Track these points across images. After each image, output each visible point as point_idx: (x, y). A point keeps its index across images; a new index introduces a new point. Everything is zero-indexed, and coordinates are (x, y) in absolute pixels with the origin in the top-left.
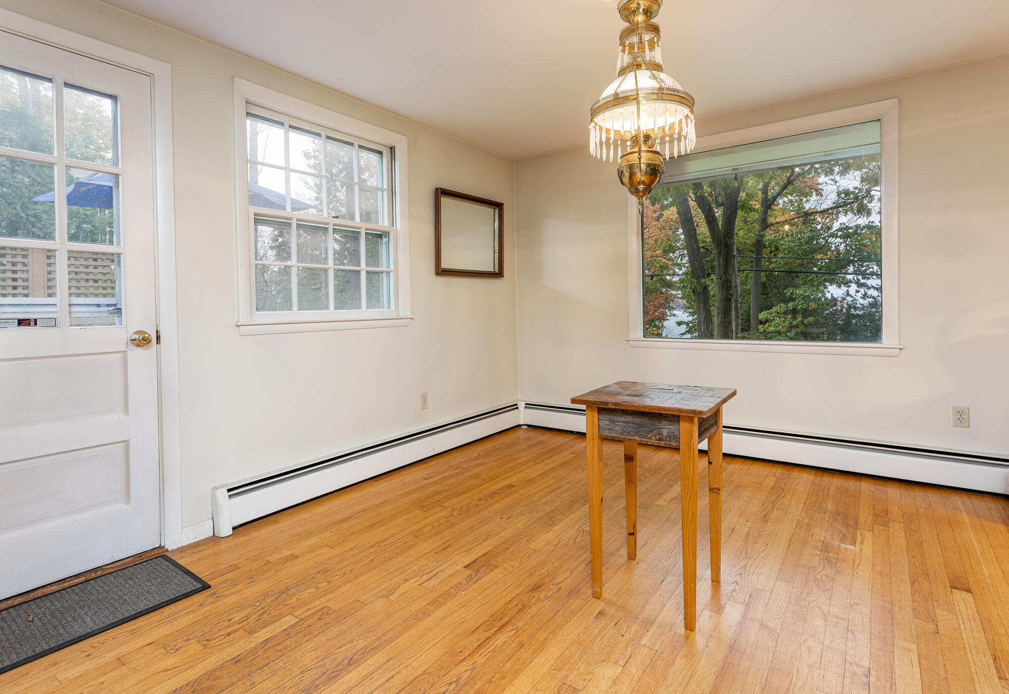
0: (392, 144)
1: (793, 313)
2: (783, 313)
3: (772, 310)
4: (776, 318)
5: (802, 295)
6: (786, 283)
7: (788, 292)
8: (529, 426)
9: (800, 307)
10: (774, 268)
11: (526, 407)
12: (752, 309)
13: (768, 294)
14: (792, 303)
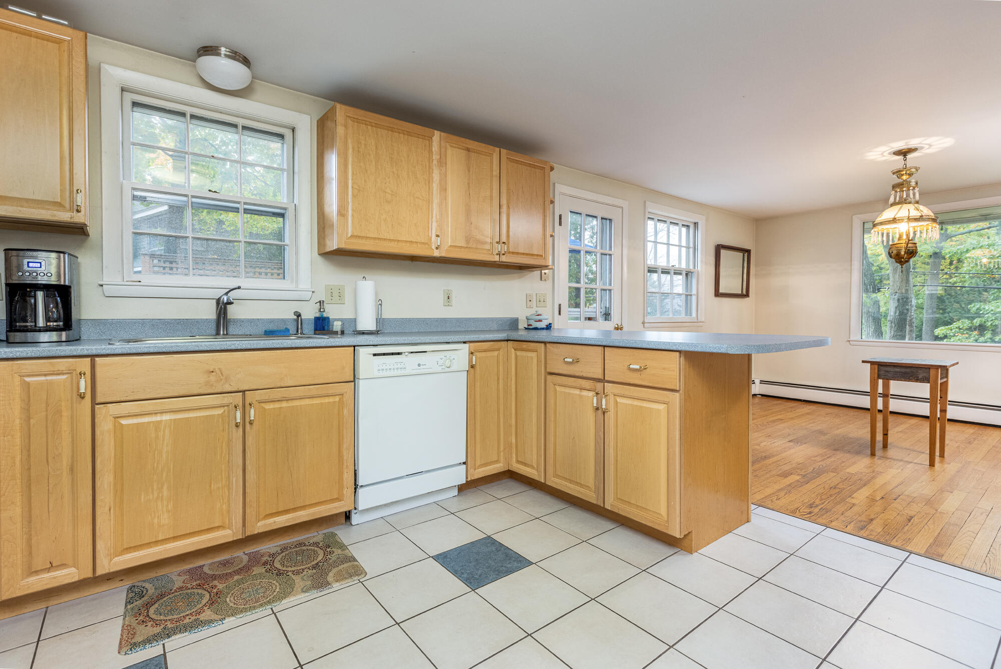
0: (696, 221)
1: (979, 330)
2: (967, 329)
3: (952, 326)
4: (956, 335)
5: (992, 310)
6: (970, 297)
7: (973, 307)
8: (762, 395)
9: (989, 324)
10: (955, 283)
11: (760, 383)
12: (924, 325)
13: (946, 309)
14: (980, 319)
